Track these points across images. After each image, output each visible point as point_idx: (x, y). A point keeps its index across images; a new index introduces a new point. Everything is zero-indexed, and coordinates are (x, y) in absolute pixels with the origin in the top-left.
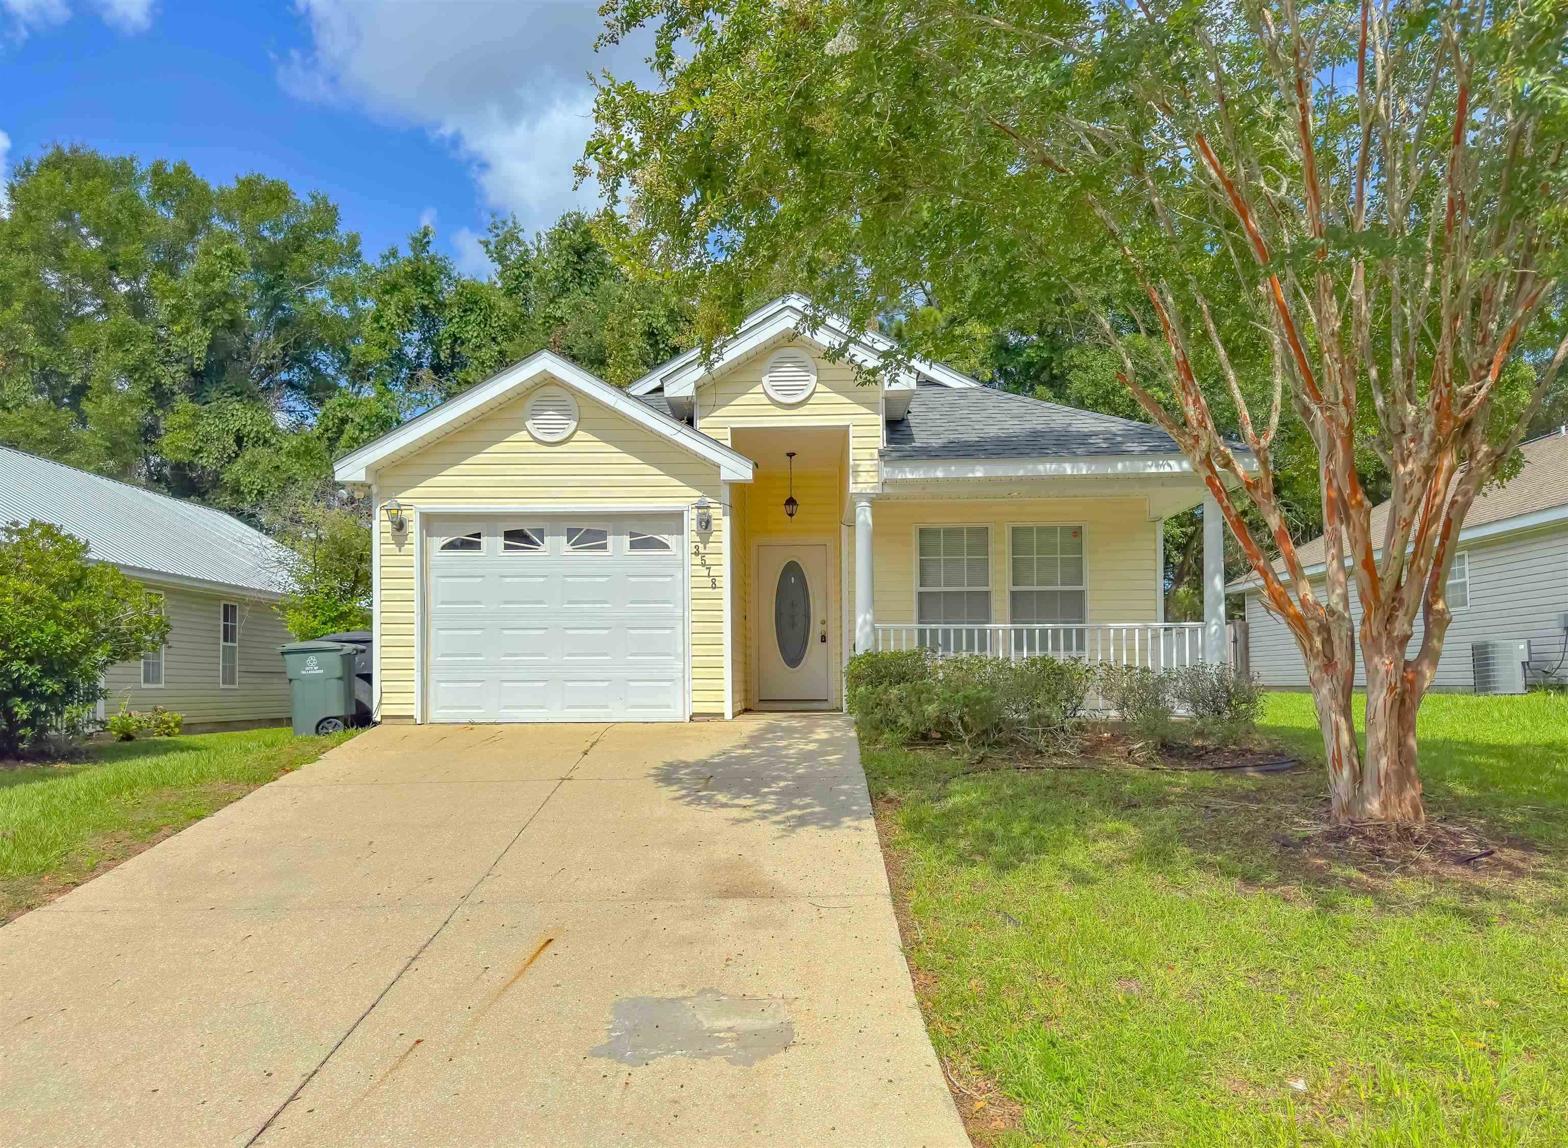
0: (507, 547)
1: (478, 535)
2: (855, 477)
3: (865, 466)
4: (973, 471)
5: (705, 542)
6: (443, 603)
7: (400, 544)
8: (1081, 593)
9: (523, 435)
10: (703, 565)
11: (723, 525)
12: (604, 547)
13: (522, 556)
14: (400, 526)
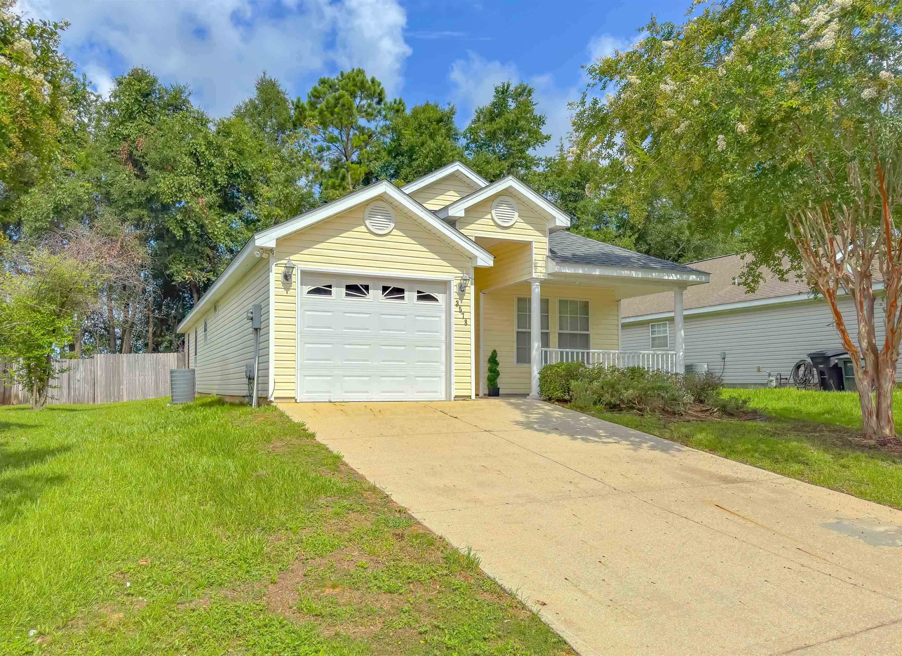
0: (347, 295)
1: (330, 286)
2: (535, 269)
3: (540, 264)
4: (595, 271)
5: (461, 299)
6: (308, 327)
7: (287, 289)
8: (587, 336)
9: (363, 228)
10: (460, 312)
11: (471, 290)
12: (403, 298)
13: (356, 301)
14: (287, 277)
